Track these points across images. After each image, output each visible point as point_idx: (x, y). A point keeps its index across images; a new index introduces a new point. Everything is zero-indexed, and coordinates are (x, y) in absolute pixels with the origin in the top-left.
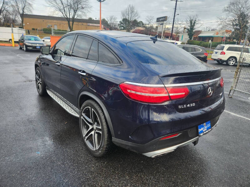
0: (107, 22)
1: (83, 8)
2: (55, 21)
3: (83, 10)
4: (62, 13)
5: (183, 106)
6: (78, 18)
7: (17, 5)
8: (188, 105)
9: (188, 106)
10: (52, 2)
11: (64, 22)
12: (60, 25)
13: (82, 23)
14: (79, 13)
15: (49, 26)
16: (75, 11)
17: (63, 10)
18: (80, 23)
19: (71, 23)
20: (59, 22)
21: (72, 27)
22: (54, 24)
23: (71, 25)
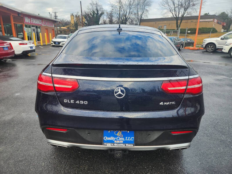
0: (227, 15)
1: (194, 5)
2: (165, 22)
3: (194, 7)
4: (172, 13)
5: (70, 101)
6: (188, 16)
7: (138, 13)
8: (78, 102)
9: (76, 102)
10: (164, 5)
11: (173, 22)
12: (169, 25)
13: (192, 20)
14: (189, 10)
15: (160, 27)
16: (186, 9)
17: (174, 11)
18: (190, 21)
19: (179, 21)
20: (169, 22)
21: (180, 25)
22: (165, 24)
23: (179, 24)
